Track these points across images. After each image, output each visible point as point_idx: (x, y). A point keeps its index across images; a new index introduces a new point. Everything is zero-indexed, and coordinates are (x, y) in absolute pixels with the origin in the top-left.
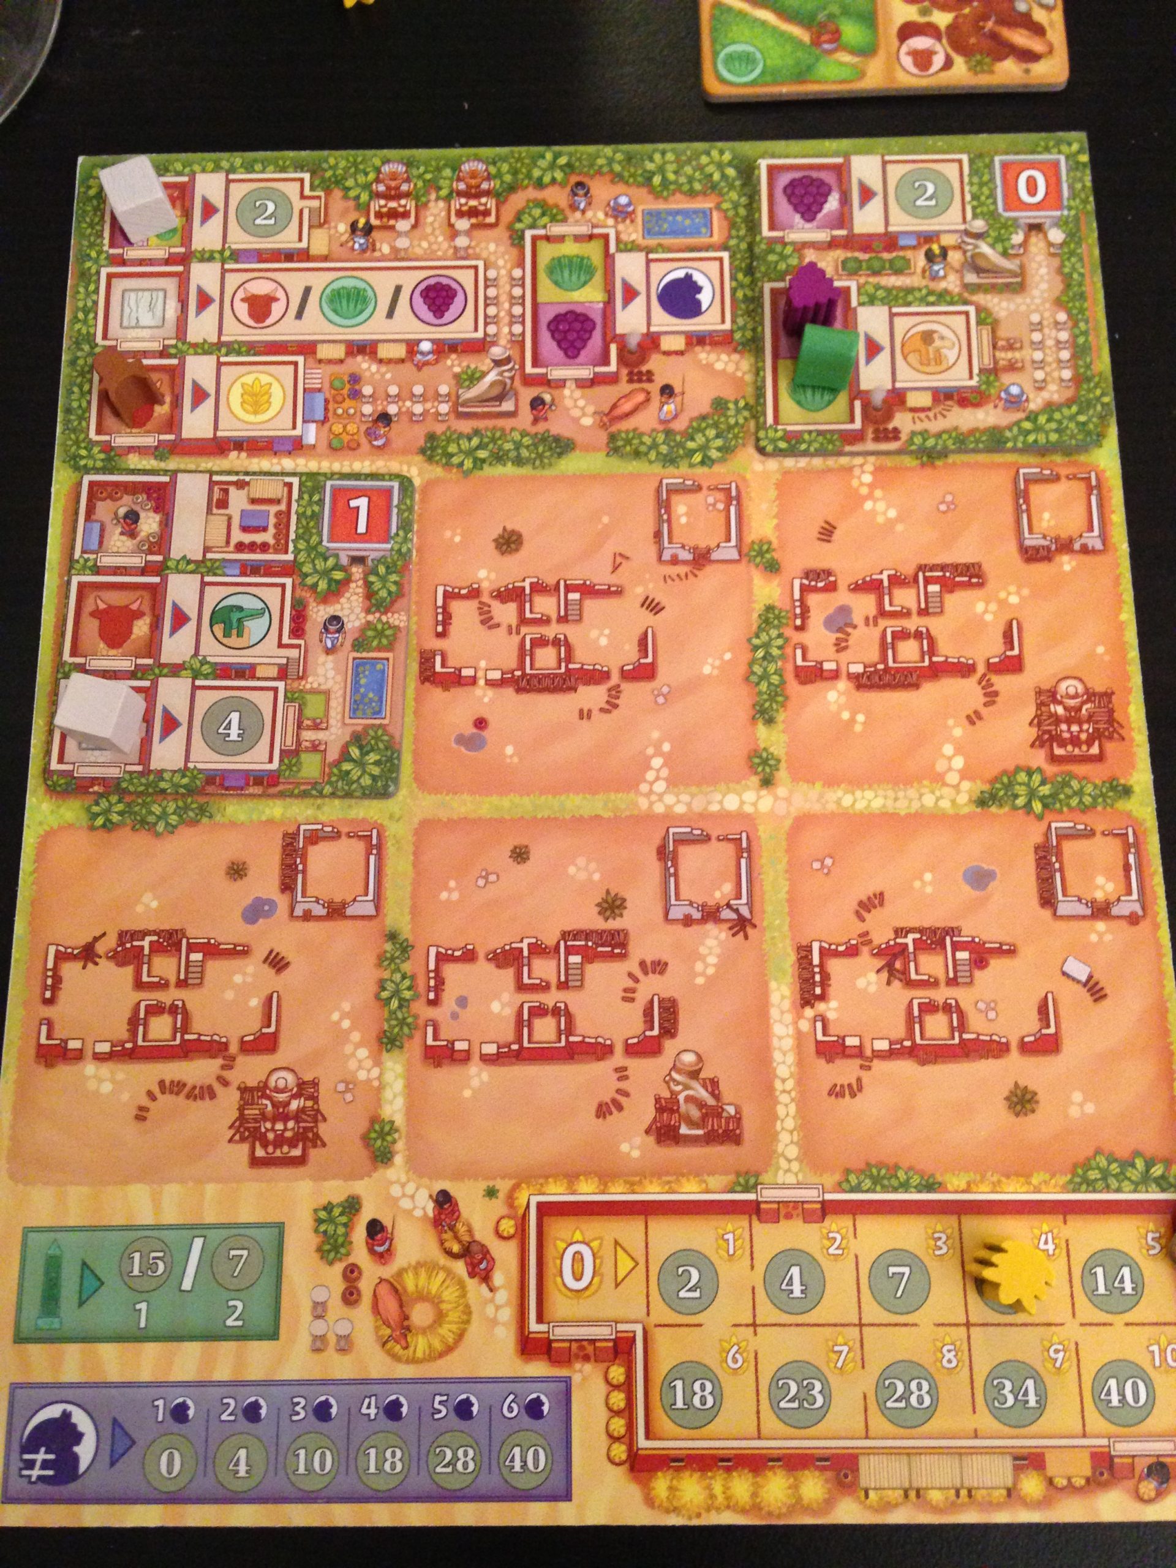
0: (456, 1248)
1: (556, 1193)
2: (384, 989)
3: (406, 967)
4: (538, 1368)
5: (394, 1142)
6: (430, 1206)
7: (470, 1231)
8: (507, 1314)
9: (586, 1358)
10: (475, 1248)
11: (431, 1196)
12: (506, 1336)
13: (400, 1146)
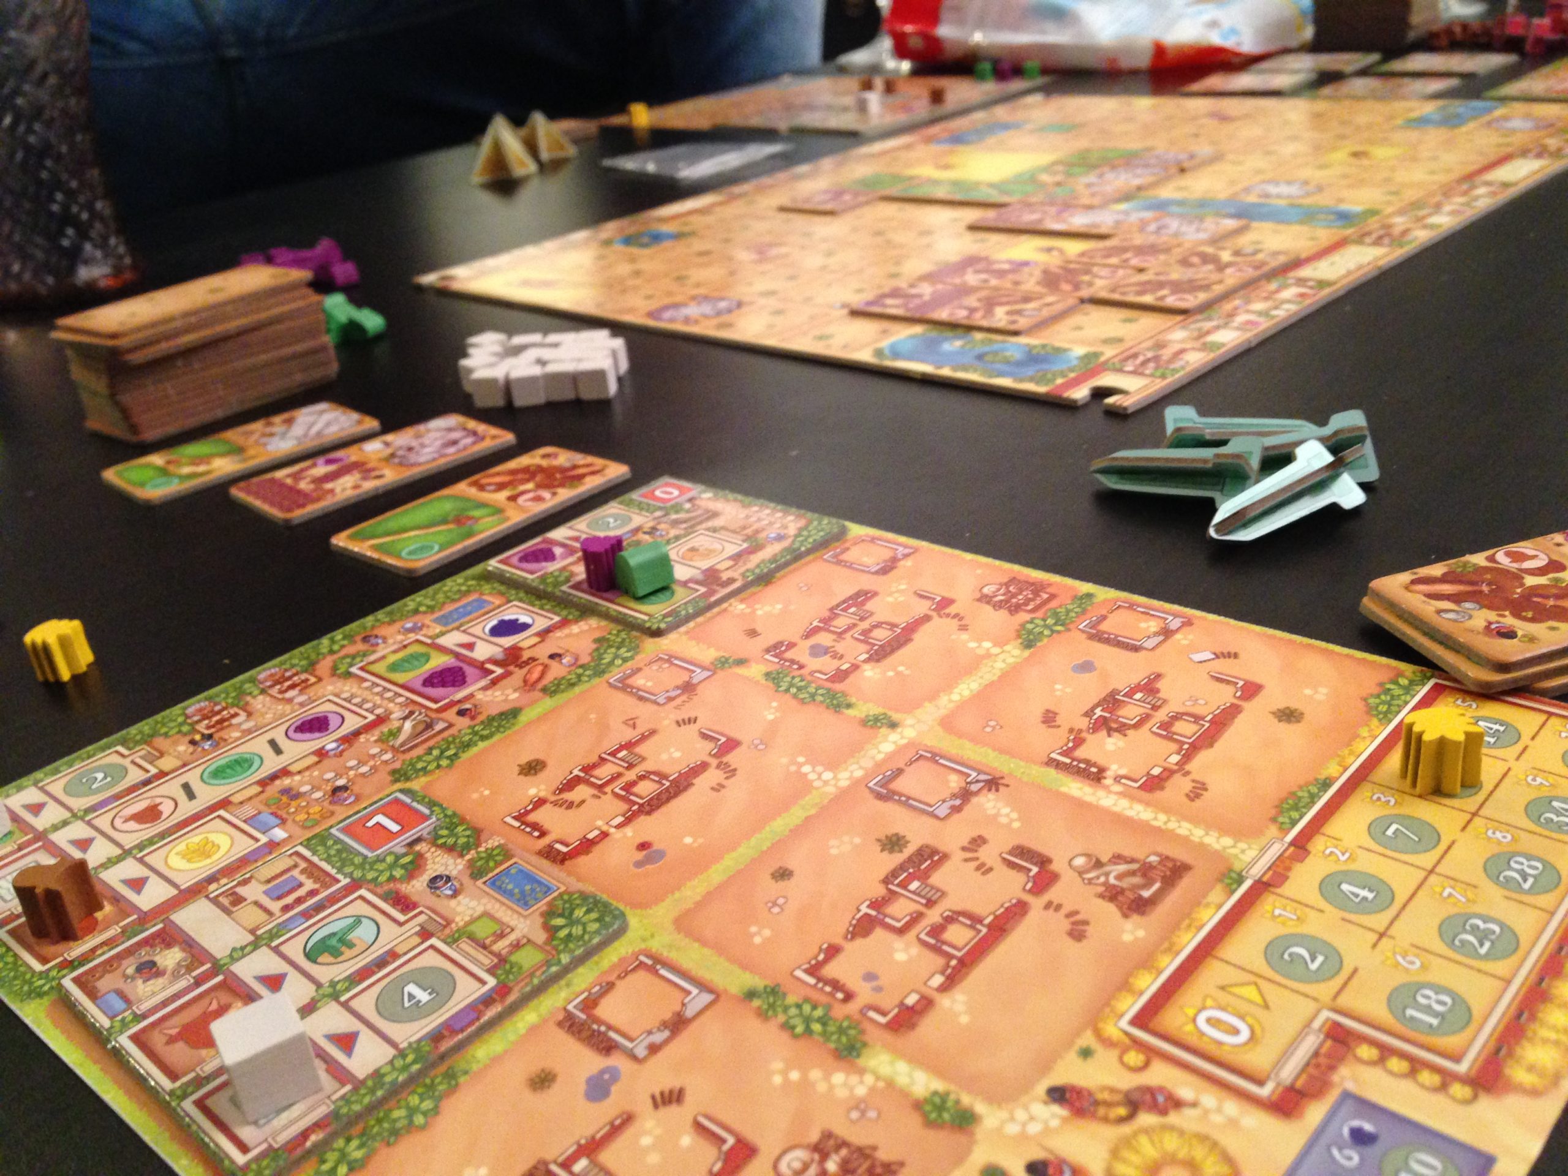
0: (1122, 1111)
1: (1131, 1006)
2: (793, 1028)
3: (791, 999)
4: (1315, 1113)
5: (957, 1102)
6: (1057, 1110)
7: (1112, 1090)
8: (1232, 1107)
9: (1332, 1068)
10: (1136, 1096)
11: (1046, 1103)
12: (1256, 1121)
13: (966, 1100)
